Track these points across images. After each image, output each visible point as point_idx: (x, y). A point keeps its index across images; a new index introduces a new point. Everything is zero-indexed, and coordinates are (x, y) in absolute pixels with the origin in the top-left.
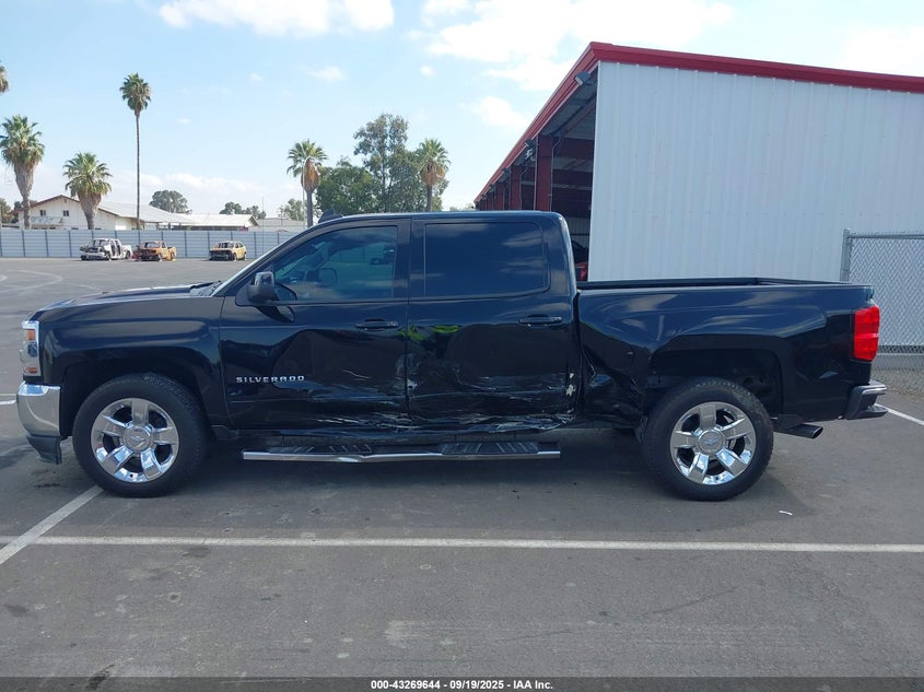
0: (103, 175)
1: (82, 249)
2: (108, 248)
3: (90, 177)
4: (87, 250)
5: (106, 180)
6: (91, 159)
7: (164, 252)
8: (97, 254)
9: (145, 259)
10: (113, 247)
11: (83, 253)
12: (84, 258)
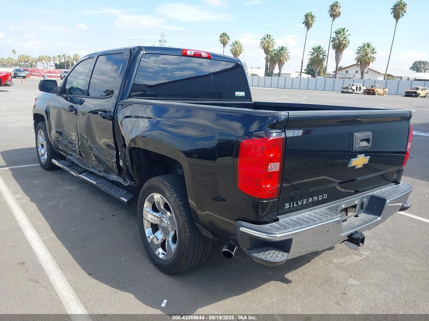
0: (373, 53)
1: (342, 88)
2: (354, 88)
3: (367, 54)
4: (345, 88)
5: (374, 55)
6: (369, 46)
7: (380, 91)
8: (348, 90)
9: (368, 94)
10: (357, 88)
11: (343, 90)
12: (342, 92)
